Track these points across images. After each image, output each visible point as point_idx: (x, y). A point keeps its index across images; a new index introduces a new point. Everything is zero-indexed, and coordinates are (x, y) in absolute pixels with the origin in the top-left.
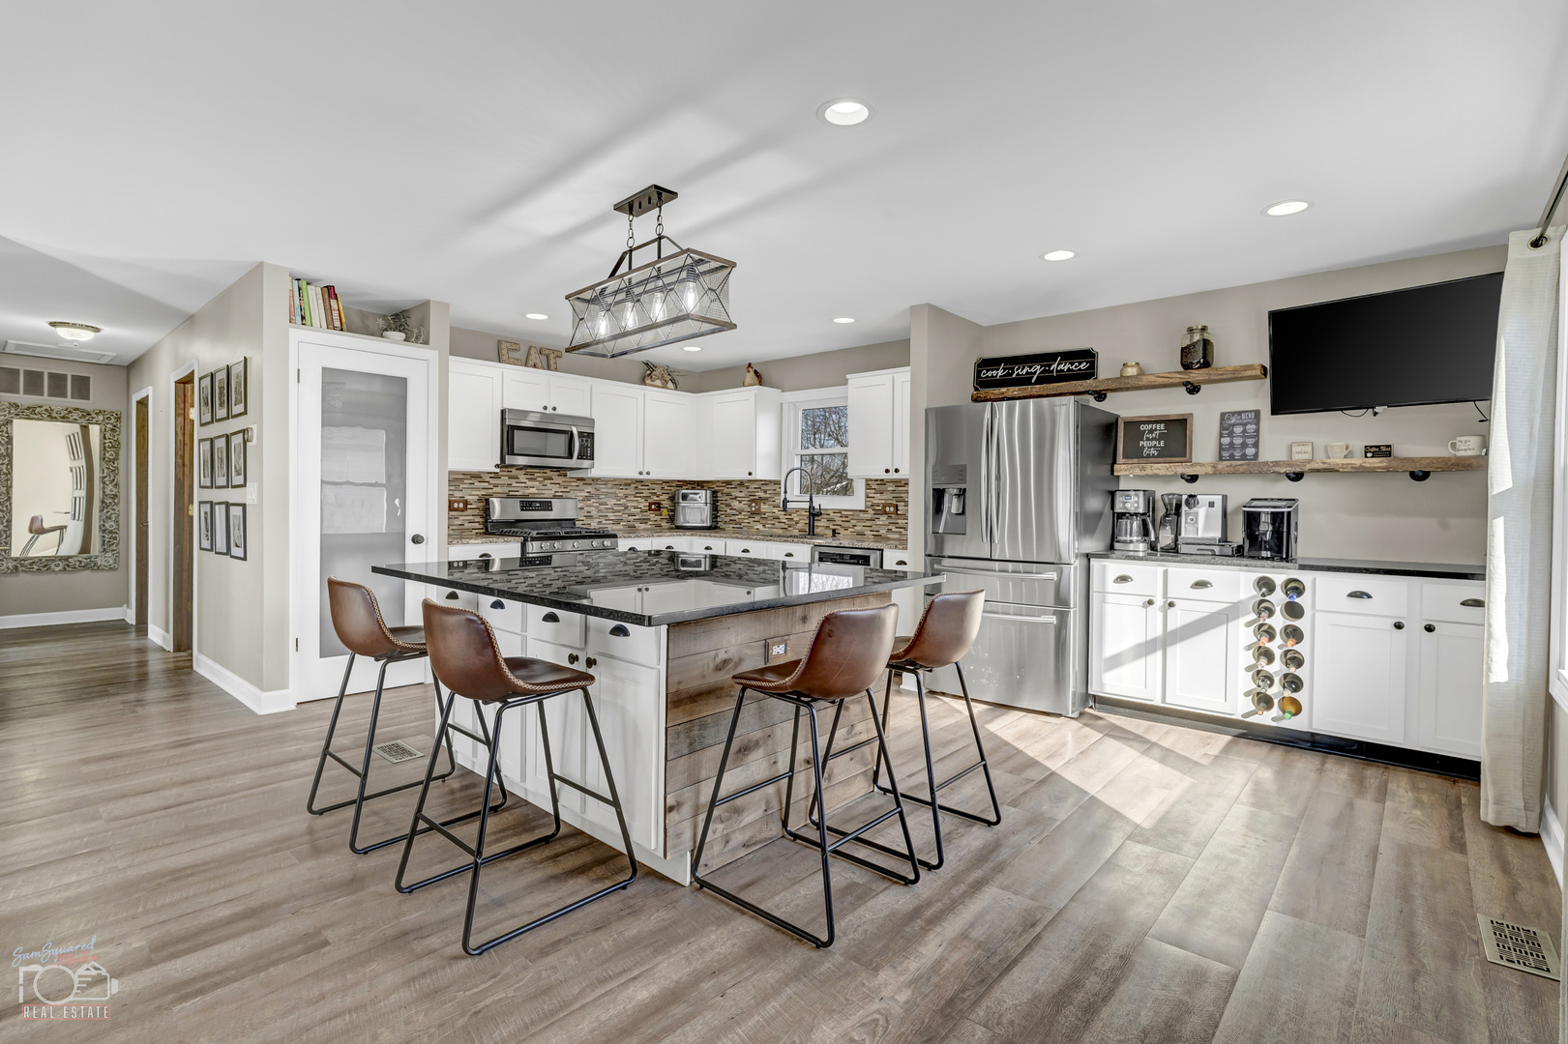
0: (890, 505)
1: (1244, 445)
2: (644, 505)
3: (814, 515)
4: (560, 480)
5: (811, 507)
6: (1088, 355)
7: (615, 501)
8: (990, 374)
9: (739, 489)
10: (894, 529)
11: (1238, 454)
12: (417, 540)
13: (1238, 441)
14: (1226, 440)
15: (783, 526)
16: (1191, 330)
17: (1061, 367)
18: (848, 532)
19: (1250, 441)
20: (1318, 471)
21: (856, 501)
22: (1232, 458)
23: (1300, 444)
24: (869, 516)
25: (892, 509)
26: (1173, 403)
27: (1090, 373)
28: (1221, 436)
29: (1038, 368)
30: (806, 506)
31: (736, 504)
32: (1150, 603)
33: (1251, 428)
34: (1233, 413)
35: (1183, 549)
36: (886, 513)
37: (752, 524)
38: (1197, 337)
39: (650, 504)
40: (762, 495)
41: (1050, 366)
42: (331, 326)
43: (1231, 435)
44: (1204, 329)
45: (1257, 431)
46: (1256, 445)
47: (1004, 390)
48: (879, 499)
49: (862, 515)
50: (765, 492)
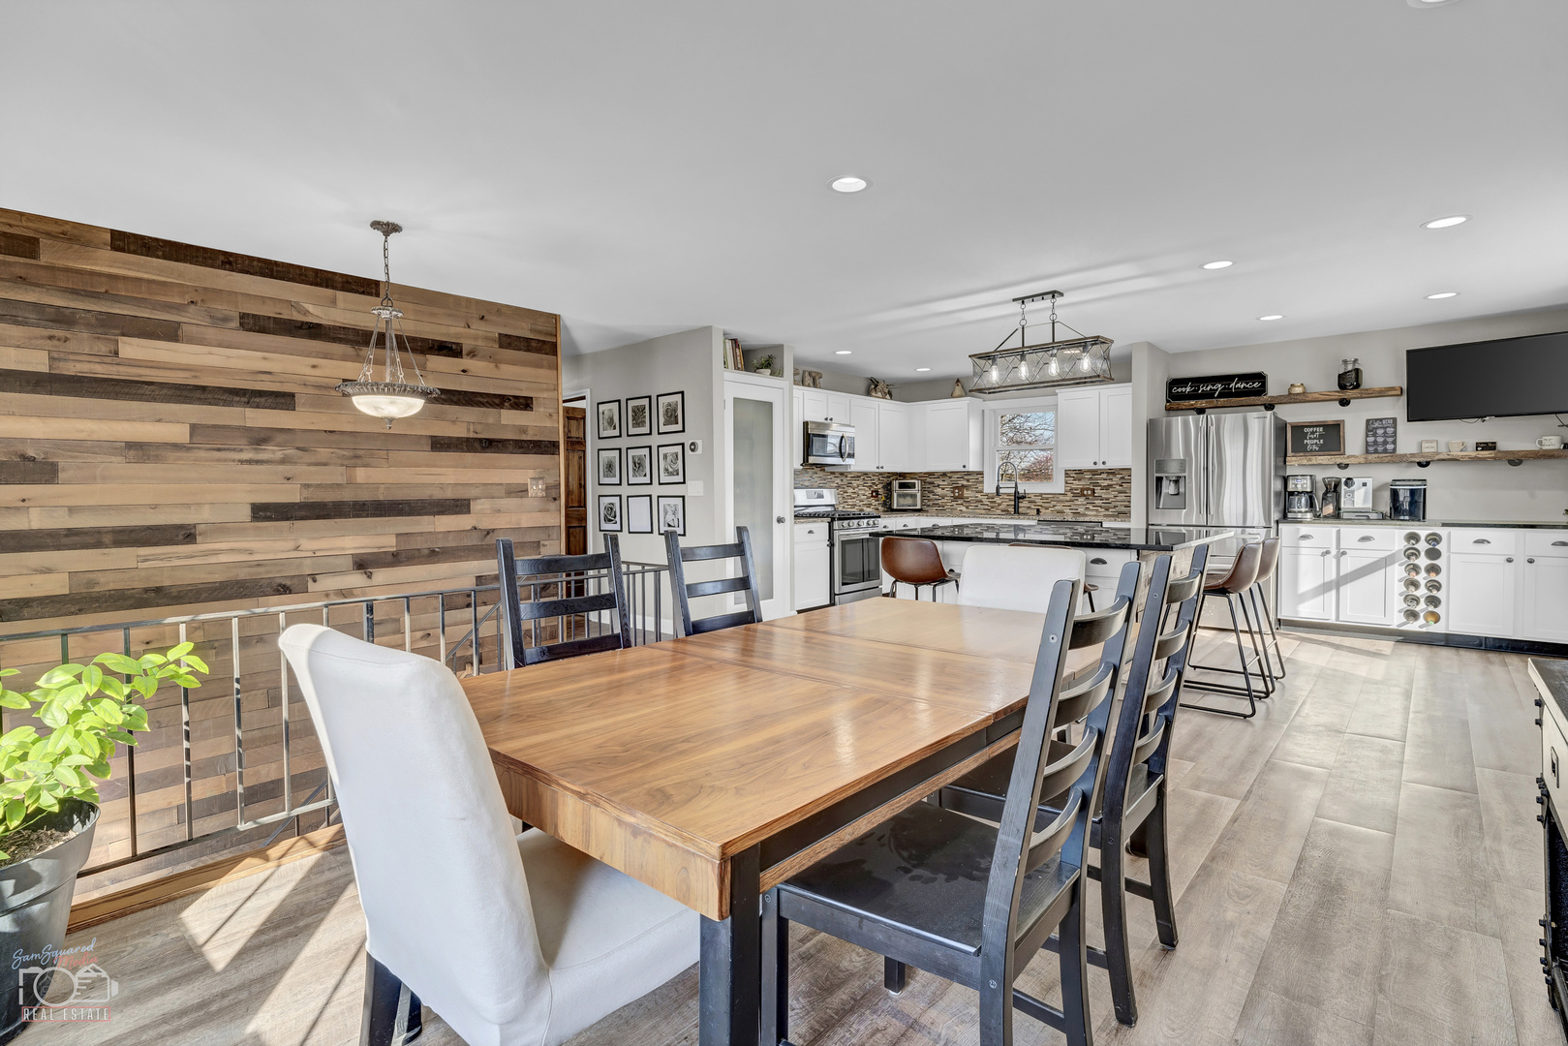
0: (1087, 489)
1: (1385, 443)
2: (868, 493)
3: (1019, 498)
4: (821, 474)
5: (1016, 492)
6: (1260, 377)
7: (852, 490)
8: (1179, 390)
9: (942, 479)
10: (1091, 507)
11: (1380, 449)
12: (780, 520)
13: (1380, 440)
14: (1371, 439)
15: (986, 507)
16: (1345, 362)
17: (1238, 385)
18: (1049, 511)
19: (1390, 440)
20: (1444, 460)
21: (1057, 486)
22: (1376, 452)
23: (1427, 441)
24: (1068, 498)
25: (1089, 492)
26: (1330, 413)
27: (1262, 391)
28: (1367, 436)
29: (1219, 386)
30: (1013, 491)
31: (939, 491)
32: (1328, 552)
33: (1390, 430)
34: (1376, 420)
35: (1345, 516)
36: (1084, 495)
37: (955, 506)
38: (1350, 367)
39: (872, 492)
40: (965, 483)
41: (1229, 385)
42: (736, 368)
43: (1375, 435)
44: (1356, 361)
45: (1395, 432)
46: (1394, 442)
47: (1192, 402)
48: (1077, 484)
49: (1061, 497)
50: (968, 480)
